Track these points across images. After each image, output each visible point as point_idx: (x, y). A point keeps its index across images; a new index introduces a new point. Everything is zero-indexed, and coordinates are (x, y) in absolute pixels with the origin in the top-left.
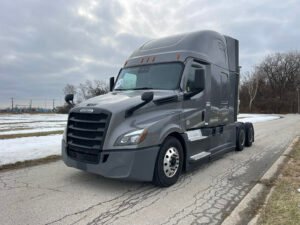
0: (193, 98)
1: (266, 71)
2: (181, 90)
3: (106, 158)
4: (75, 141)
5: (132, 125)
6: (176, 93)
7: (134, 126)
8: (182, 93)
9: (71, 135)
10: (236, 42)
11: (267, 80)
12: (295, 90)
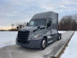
0: (48, 28)
1: (63, 20)
2: (46, 26)
3: (28, 43)
4: (20, 38)
5: (35, 34)
6: (45, 26)
7: (35, 35)
8: (46, 27)
9: (19, 37)
10: (58, 14)
11: (63, 23)
12: (70, 25)
